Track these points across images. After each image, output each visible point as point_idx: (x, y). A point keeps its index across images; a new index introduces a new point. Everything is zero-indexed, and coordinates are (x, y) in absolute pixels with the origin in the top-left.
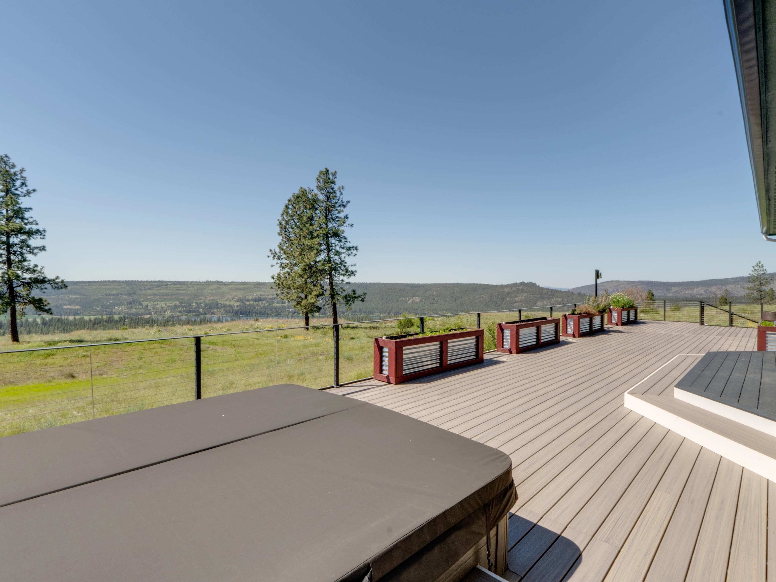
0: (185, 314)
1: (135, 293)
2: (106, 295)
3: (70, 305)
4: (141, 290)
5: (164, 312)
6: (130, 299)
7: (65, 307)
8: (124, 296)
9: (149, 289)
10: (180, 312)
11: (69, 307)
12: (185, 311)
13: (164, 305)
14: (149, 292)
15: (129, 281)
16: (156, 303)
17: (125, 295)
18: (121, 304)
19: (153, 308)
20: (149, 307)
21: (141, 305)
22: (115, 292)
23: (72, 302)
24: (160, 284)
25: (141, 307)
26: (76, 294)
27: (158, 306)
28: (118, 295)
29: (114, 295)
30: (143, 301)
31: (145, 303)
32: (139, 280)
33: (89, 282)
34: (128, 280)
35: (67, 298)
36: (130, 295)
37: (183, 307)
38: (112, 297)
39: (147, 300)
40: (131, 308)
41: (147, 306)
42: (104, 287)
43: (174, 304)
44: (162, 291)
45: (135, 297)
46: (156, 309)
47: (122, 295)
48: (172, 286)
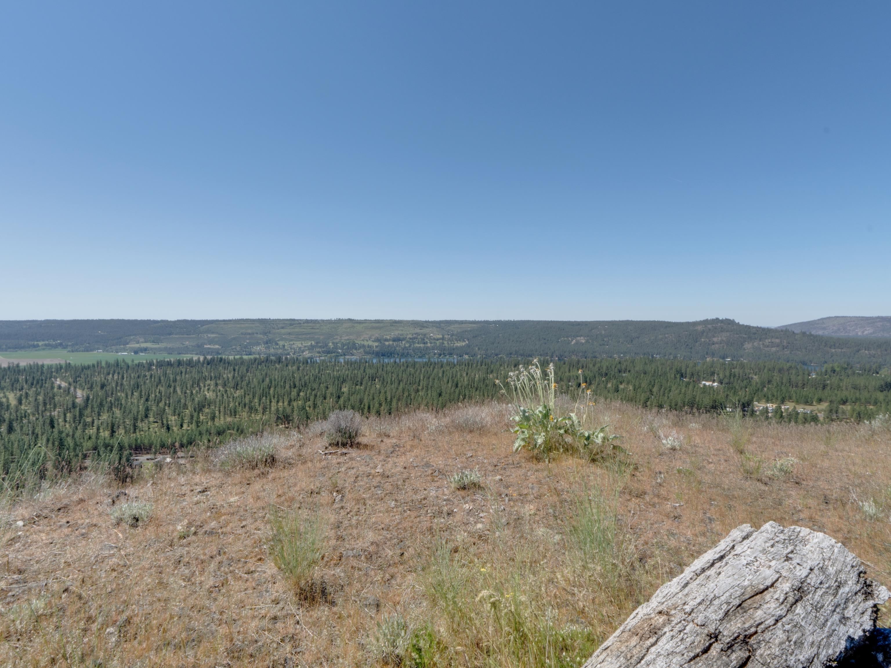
0: (324, 355)
1: (270, 332)
2: (242, 334)
3: (210, 344)
4: (274, 328)
5: (303, 352)
6: (265, 338)
7: (205, 346)
8: (259, 336)
9: (283, 328)
10: (319, 352)
11: (209, 346)
12: (324, 352)
13: (300, 345)
14: (283, 331)
15: (262, 319)
16: (292, 343)
17: (260, 334)
18: (258, 344)
19: (291, 348)
20: (286, 347)
21: (277, 344)
22: (250, 331)
23: (211, 342)
24: (292, 322)
25: (278, 347)
26: (213, 333)
27: (295, 346)
28: (253, 334)
29: (249, 334)
30: (278, 341)
31: (281, 343)
32: (272, 318)
33: (224, 321)
34: (260, 318)
35: (206, 337)
36: (265, 334)
37: (320, 347)
38: (248, 336)
39: (282, 339)
40: (268, 348)
41: (284, 346)
42: (238, 326)
43: (309, 344)
44: (296, 330)
45: (271, 336)
46: (294, 349)
47: (257, 334)
48: (306, 324)
